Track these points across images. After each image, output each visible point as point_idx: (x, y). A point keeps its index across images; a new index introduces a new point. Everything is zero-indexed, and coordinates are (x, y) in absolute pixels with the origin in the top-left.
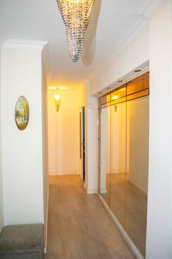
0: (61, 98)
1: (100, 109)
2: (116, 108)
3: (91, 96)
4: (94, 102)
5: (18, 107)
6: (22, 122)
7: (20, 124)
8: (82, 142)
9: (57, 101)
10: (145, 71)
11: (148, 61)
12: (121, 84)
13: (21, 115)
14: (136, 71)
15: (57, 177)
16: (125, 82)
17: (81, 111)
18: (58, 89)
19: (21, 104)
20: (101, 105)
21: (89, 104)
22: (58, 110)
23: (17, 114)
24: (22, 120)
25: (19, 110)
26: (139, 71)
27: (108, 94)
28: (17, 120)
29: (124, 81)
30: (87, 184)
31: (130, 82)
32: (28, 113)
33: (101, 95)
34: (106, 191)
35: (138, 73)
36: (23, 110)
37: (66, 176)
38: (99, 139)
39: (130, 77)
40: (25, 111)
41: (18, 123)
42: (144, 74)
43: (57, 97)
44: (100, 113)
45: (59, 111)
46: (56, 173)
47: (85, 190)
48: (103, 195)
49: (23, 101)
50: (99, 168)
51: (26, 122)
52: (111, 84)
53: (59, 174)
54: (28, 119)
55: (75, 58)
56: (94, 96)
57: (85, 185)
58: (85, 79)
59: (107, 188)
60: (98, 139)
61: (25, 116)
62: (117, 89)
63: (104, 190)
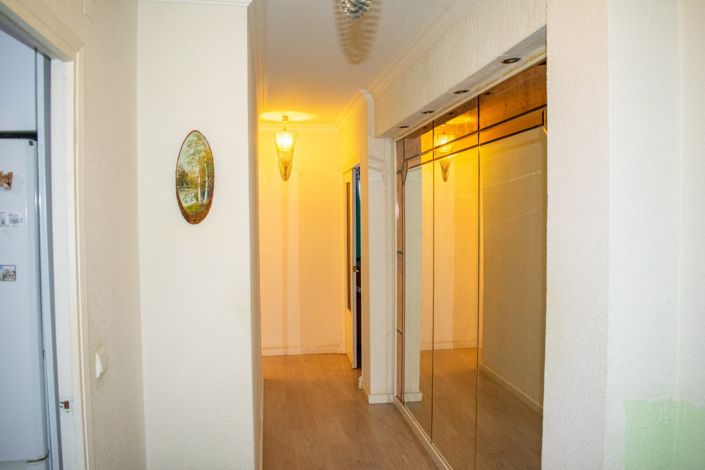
0: (294, 143)
1: (402, 173)
2: (445, 170)
3: (377, 137)
4: (388, 152)
5: (184, 161)
6: (194, 202)
7: (190, 207)
8: (353, 263)
9: (285, 153)
10: (531, 59)
11: (544, 29)
12: (464, 99)
13: (192, 182)
14: (506, 62)
15: (286, 359)
16: (475, 95)
17: (349, 178)
18: (286, 118)
19: (192, 151)
20: (406, 160)
21: (373, 158)
22: (286, 177)
23: (182, 181)
24: (196, 196)
25: (187, 169)
26: (516, 60)
27: (426, 129)
28: (181, 198)
29: (472, 90)
30: (368, 378)
31: (487, 93)
32: (212, 176)
33: (406, 132)
34: (419, 397)
35: (512, 65)
36: (197, 169)
37: (308, 357)
38: (401, 253)
39: (490, 79)
40: (202, 171)
41: (184, 205)
42: (530, 68)
43: (285, 141)
44: (403, 184)
45: (289, 180)
46: (285, 348)
47: (362, 394)
48: (411, 405)
49: (197, 145)
50: (401, 333)
51: (205, 201)
52: (437, 101)
53: (292, 352)
54: (211, 195)
55: (353, 9)
56: (385, 135)
57: (361, 379)
58: (363, 91)
59: (422, 388)
60: (399, 252)
61: (203, 186)
62: (452, 114)
63: (414, 394)
